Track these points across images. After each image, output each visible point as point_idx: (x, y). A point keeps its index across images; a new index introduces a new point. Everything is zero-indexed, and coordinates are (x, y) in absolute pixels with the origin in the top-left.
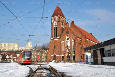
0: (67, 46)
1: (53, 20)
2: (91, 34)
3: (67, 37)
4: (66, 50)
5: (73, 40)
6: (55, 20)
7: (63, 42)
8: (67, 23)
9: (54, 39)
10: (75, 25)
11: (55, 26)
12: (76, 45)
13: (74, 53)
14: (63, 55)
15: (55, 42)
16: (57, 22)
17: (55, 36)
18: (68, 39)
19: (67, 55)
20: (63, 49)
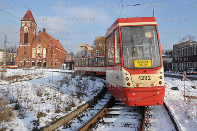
0: (39, 54)
1: (23, 25)
2: (58, 40)
3: (39, 45)
4: (37, 57)
5: (45, 49)
6: (25, 25)
7: (34, 49)
8: (40, 31)
9: (24, 45)
10: (46, 33)
11: (26, 31)
12: (48, 54)
13: (46, 61)
14: (33, 61)
15: (25, 48)
16: (29, 28)
17: (25, 42)
18: (40, 47)
19: (38, 61)
20: (34, 56)
